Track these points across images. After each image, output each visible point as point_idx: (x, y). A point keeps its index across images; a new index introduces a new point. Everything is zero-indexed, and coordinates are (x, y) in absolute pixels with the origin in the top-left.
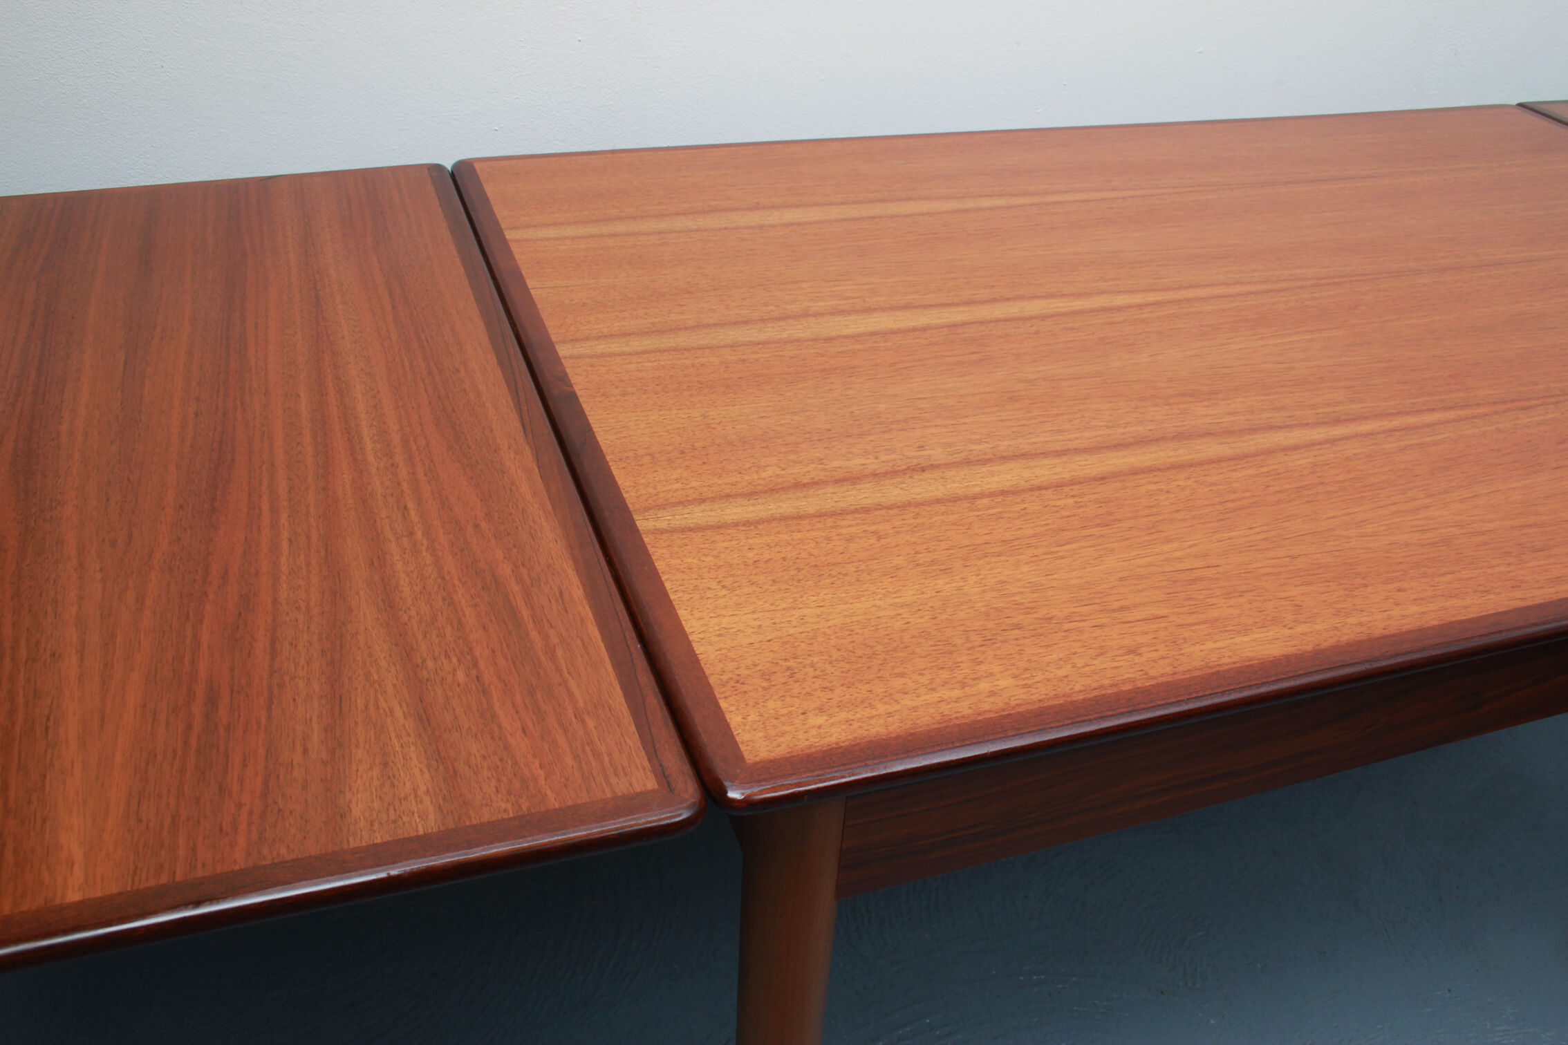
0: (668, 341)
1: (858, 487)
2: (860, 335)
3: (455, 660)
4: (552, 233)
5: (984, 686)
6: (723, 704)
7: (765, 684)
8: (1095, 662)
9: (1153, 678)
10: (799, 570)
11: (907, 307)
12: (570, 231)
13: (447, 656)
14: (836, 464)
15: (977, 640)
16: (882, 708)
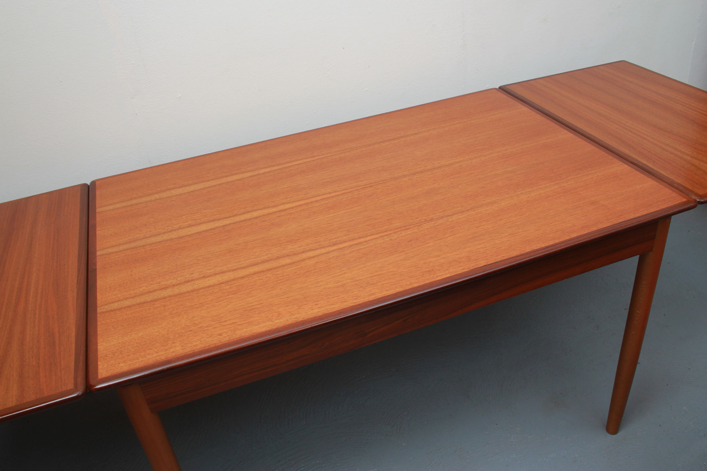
0: (132, 245)
1: (166, 290)
2: (192, 234)
3: (34, 359)
4: (111, 207)
5: (172, 350)
6: (99, 363)
7: (112, 356)
8: (207, 339)
9: (222, 342)
10: (137, 320)
11: (213, 221)
12: (118, 206)
13: (33, 357)
14: (163, 283)
15: (177, 336)
16: (141, 359)
